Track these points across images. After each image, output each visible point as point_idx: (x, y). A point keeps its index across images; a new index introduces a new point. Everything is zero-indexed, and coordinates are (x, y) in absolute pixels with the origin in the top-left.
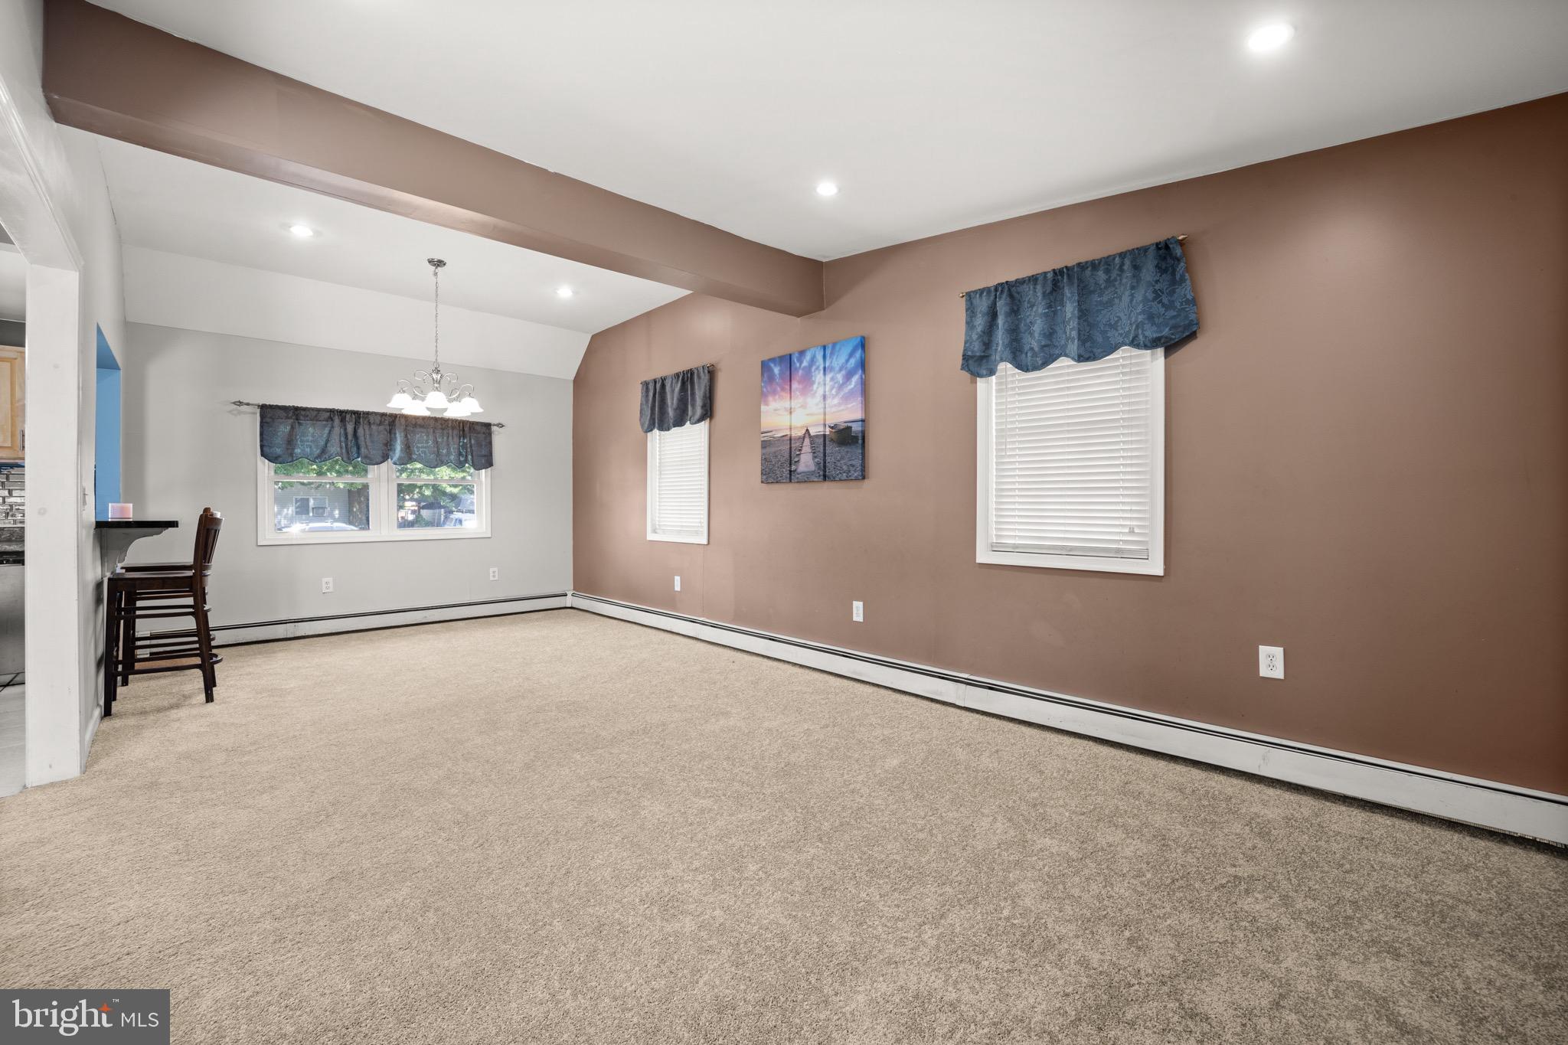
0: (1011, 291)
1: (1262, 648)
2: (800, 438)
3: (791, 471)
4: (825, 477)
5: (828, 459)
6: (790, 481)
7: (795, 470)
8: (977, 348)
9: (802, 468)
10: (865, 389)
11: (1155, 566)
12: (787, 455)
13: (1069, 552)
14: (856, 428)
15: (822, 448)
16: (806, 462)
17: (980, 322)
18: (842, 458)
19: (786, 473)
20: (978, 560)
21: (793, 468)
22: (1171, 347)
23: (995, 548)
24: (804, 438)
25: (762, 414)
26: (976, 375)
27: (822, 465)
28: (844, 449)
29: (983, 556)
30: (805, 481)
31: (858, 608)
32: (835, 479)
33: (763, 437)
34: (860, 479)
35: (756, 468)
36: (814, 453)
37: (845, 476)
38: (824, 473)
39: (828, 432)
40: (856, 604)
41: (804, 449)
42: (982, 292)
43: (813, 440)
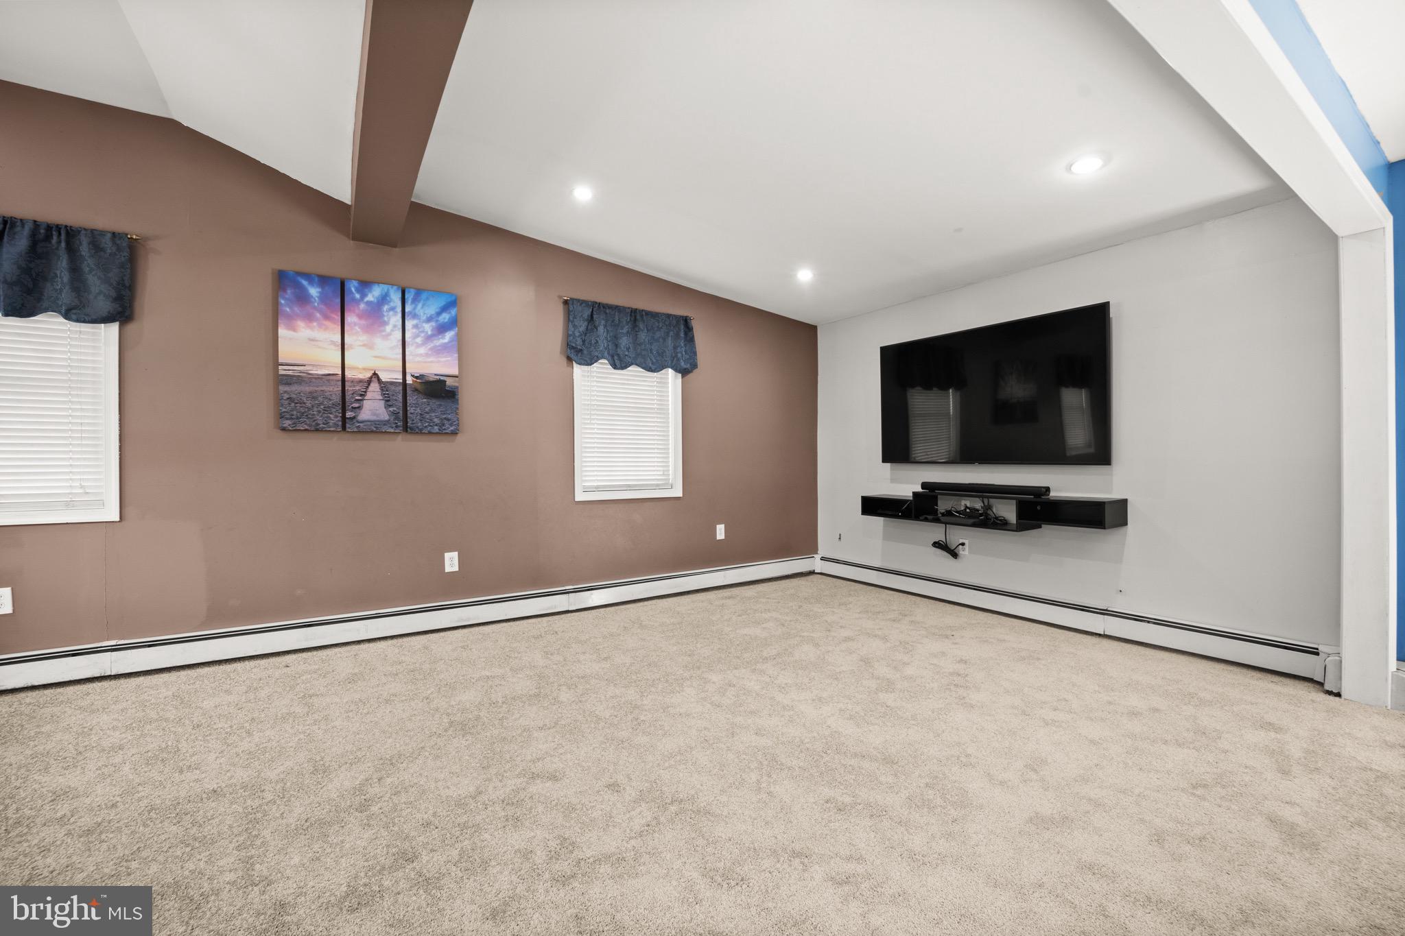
0: (604, 310)
1: (717, 527)
2: (361, 381)
3: (344, 419)
4: (406, 428)
5: (410, 410)
6: (344, 428)
7: (352, 418)
8: (579, 342)
9: (365, 415)
10: (461, 348)
11: (678, 492)
12: (337, 398)
14: (449, 382)
15: (400, 397)
16: (373, 408)
17: (581, 324)
18: (432, 410)
19: (335, 418)
20: (576, 499)
21: (349, 414)
23: (586, 490)
24: (369, 382)
25: (279, 339)
26: (571, 361)
27: (401, 414)
28: (434, 403)
29: (580, 496)
30: (372, 432)
31: (452, 559)
32: (420, 432)
33: (282, 370)
34: (454, 433)
35: (262, 409)
36: (388, 401)
37: (436, 429)
38: (404, 424)
39: (409, 380)
40: (447, 555)
41: (369, 395)
42: (582, 302)
43: (385, 387)
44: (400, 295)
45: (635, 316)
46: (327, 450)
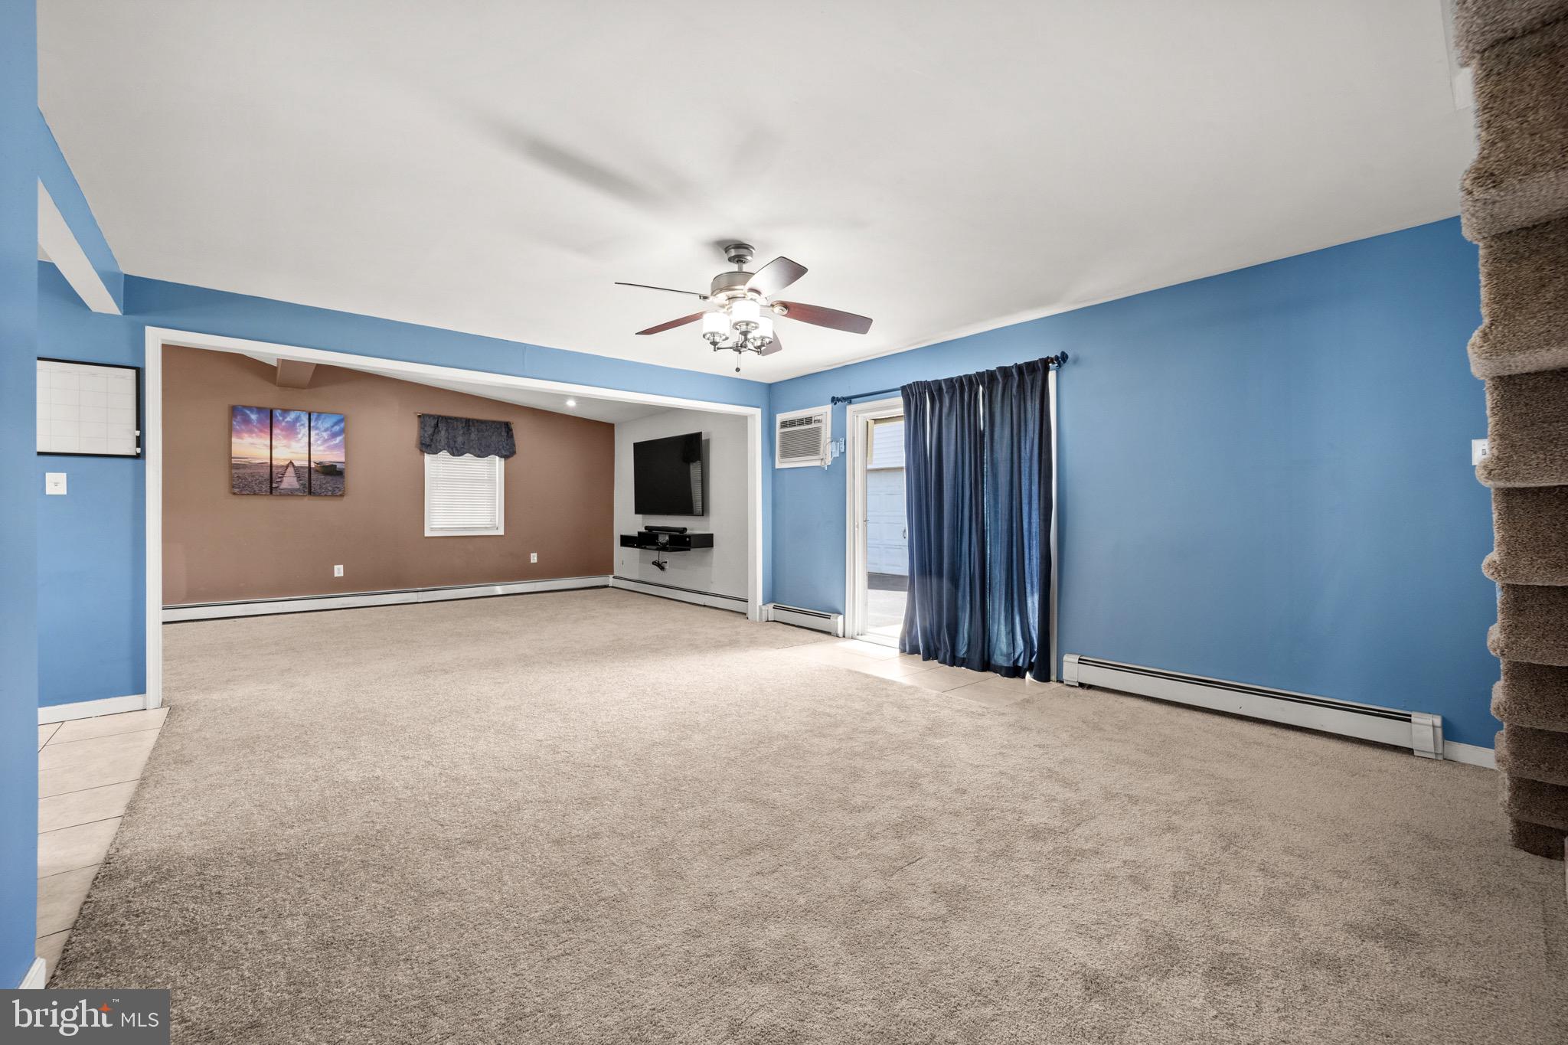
0: (447, 420)
1: (532, 554)
2: (282, 466)
3: (271, 488)
4: (310, 493)
5: (313, 482)
6: (271, 493)
7: (276, 488)
8: (428, 441)
9: (285, 485)
10: (347, 446)
11: (501, 532)
12: (267, 476)
13: (465, 529)
14: (339, 466)
15: (307, 475)
16: (290, 481)
17: (430, 431)
18: (327, 483)
19: (266, 487)
20: (426, 535)
21: (274, 485)
22: (506, 457)
23: (432, 530)
24: (287, 467)
25: (233, 445)
26: (422, 452)
27: (307, 486)
28: (329, 478)
29: (427, 534)
30: (289, 495)
31: (339, 569)
32: (319, 495)
33: (234, 461)
34: (342, 496)
35: (221, 482)
36: (299, 477)
37: (330, 493)
38: (309, 490)
39: (313, 465)
40: (336, 567)
41: (287, 474)
42: (430, 416)
43: (297, 469)
44: (307, 417)
45: (468, 423)
46: (261, 506)
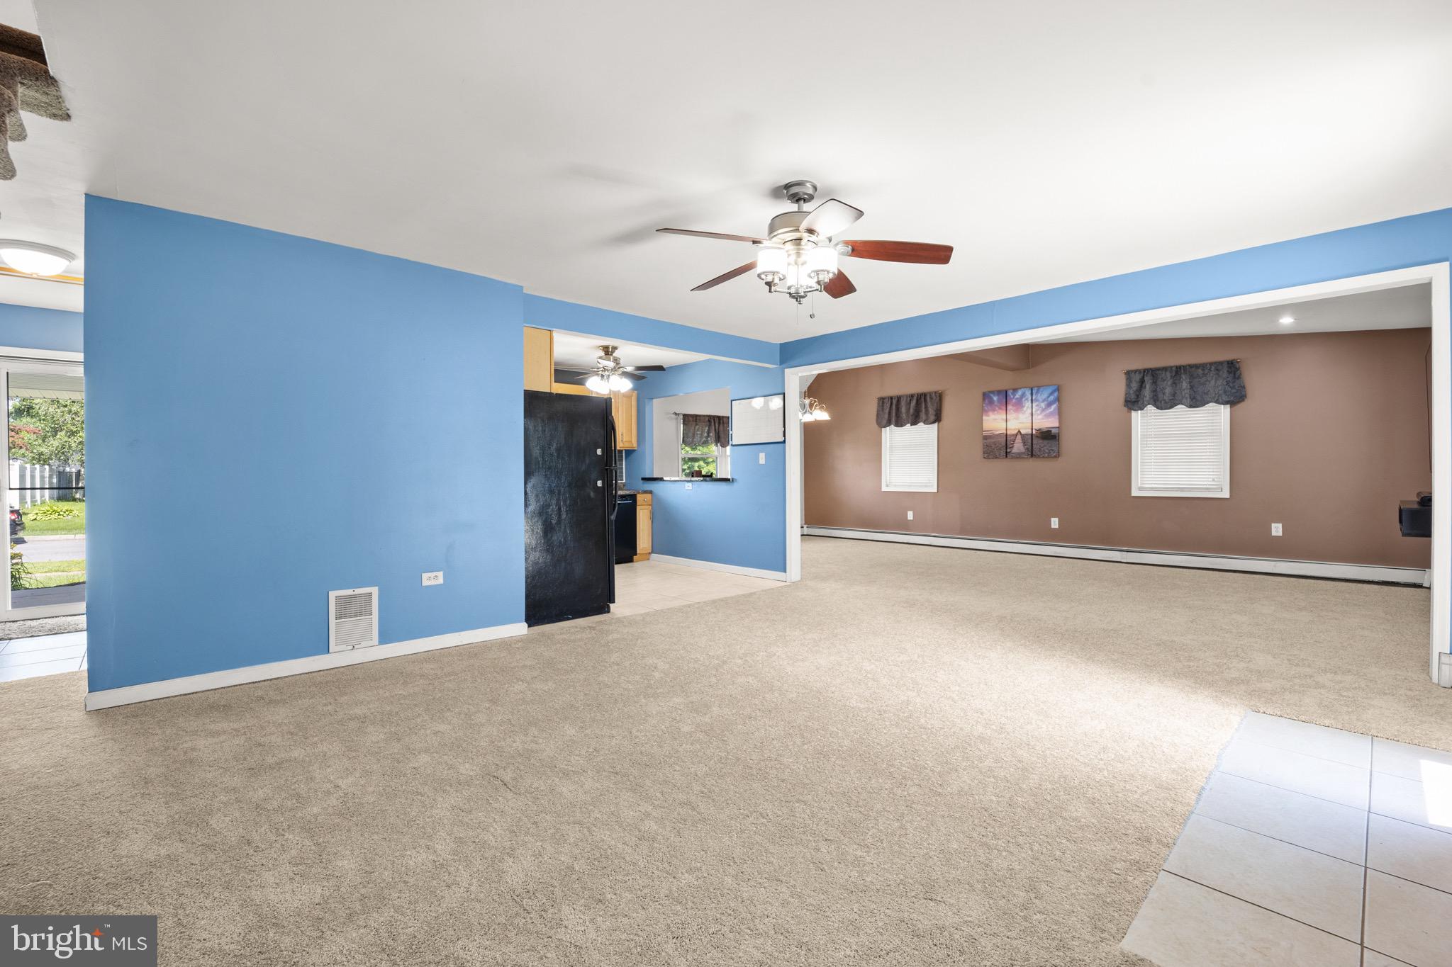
0: (1154, 373)
1: (1273, 524)
2: (1013, 435)
3: (1006, 452)
4: (1032, 455)
5: (1034, 446)
6: (1006, 457)
7: (1010, 452)
8: (1133, 397)
9: (1015, 450)
10: (1060, 413)
11: (1226, 494)
12: (1004, 444)
13: (1182, 489)
14: (1054, 431)
15: (1030, 441)
16: (1018, 447)
17: (1135, 386)
18: (1045, 446)
19: (1003, 452)
20: (1133, 495)
21: (1008, 450)
22: (1233, 402)
23: (1140, 489)
24: (1016, 435)
25: (984, 422)
26: (1130, 409)
27: (1030, 449)
28: (1046, 442)
29: (1135, 493)
30: (1018, 457)
31: (1055, 521)
32: (1039, 457)
33: (984, 434)
34: (1058, 456)
35: (978, 450)
36: (1024, 443)
37: (1046, 455)
38: (1031, 453)
39: (1034, 432)
40: (1053, 519)
41: (1017, 441)
42: (1135, 371)
43: (1023, 436)
44: (1030, 392)
45: (1178, 371)
46: (1000, 466)
